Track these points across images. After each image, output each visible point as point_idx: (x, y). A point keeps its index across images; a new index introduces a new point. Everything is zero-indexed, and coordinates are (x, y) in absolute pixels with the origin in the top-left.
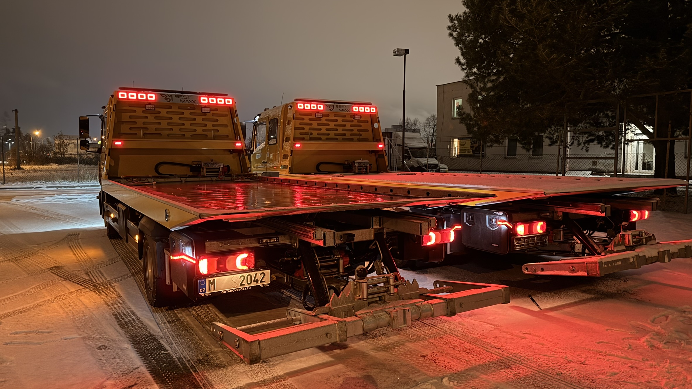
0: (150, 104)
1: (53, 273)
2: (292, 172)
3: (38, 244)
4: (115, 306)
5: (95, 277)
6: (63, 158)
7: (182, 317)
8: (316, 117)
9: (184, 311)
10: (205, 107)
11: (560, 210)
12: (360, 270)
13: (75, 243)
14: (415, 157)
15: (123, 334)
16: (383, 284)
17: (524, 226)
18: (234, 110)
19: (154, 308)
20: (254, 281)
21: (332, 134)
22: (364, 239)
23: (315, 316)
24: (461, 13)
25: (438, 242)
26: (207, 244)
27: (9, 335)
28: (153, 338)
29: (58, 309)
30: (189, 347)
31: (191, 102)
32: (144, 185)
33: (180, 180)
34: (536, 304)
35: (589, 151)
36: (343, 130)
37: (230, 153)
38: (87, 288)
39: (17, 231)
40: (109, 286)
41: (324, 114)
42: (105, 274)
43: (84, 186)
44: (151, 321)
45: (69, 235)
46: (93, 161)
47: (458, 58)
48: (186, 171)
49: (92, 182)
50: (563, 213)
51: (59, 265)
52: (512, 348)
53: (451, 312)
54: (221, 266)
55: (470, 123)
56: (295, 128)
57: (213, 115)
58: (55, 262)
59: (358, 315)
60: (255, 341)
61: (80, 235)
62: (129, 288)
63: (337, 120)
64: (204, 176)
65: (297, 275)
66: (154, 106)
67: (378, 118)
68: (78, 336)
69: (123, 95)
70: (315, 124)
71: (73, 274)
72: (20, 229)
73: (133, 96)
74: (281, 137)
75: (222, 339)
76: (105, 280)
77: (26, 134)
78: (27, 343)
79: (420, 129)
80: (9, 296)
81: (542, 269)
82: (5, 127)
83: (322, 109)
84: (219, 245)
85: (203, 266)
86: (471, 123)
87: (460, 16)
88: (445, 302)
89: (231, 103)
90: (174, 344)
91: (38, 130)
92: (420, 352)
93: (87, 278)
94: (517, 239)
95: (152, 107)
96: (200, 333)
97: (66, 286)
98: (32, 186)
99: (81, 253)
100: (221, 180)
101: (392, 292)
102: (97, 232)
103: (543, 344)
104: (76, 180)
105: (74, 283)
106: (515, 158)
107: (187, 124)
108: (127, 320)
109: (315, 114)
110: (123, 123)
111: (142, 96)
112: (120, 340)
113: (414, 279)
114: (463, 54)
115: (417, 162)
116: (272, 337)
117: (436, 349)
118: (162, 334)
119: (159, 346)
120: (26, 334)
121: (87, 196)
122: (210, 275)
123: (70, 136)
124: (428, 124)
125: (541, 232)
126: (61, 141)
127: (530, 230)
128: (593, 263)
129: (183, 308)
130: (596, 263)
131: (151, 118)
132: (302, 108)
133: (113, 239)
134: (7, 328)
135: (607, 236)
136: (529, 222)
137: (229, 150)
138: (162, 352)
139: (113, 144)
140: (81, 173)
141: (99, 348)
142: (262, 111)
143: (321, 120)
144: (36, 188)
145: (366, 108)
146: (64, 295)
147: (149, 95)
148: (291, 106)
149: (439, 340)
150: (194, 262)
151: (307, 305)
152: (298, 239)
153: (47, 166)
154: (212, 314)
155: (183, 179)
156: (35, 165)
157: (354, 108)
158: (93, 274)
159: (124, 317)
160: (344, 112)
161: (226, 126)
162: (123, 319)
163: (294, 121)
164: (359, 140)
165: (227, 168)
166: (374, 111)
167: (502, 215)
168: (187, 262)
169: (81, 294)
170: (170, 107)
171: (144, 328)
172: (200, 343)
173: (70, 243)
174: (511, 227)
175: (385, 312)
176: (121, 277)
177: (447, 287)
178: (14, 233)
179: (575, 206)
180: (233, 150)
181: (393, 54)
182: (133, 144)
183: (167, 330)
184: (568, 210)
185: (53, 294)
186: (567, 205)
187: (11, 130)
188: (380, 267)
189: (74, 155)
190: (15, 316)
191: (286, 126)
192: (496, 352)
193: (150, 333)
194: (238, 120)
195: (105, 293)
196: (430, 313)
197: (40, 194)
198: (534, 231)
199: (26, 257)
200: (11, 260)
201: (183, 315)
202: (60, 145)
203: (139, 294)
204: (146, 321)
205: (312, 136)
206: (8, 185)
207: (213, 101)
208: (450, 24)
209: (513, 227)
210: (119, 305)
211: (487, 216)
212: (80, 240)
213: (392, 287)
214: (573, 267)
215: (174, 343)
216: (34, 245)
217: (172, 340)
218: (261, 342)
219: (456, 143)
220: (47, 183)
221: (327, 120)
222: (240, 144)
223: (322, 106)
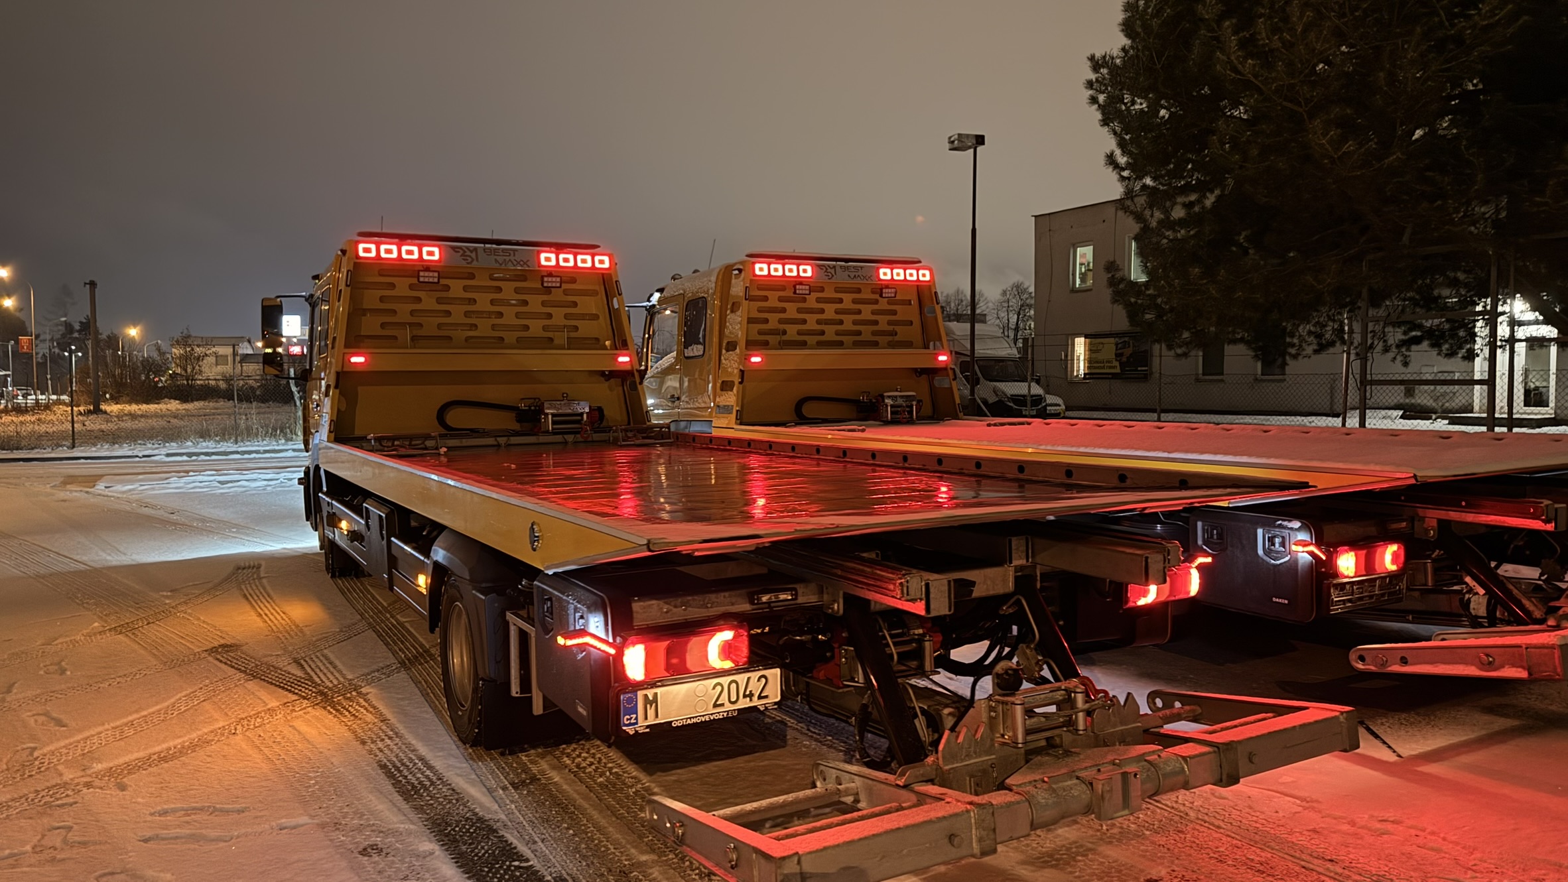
0: (427, 269)
1: (221, 661)
2: (741, 421)
3: (171, 591)
4: (380, 745)
5: (318, 672)
6: (192, 386)
7: (543, 773)
8: (795, 293)
9: (543, 756)
10: (550, 275)
11: (1432, 516)
12: (1006, 672)
13: (254, 588)
14: (991, 381)
15: (412, 815)
16: (1055, 706)
17: (1356, 555)
18: (614, 280)
19: (471, 750)
20: (745, 696)
21: (830, 332)
22: (992, 593)
23: (905, 787)
24: (1116, 52)
25: (1163, 598)
26: (637, 606)
27: (149, 818)
28: (483, 828)
29: (251, 752)
30: (577, 850)
31: (519, 263)
32: (421, 455)
33: (495, 443)
34: (1384, 743)
35: (1411, 364)
36: (855, 323)
37: (603, 379)
38: (304, 698)
39: (119, 558)
40: (354, 693)
41: (814, 287)
42: (337, 663)
43: (250, 452)
44: (472, 783)
45: (239, 568)
46: (258, 393)
47: (1112, 154)
48: (507, 421)
49: (265, 442)
50: (1440, 521)
51: (229, 641)
52: (1366, 861)
53: (1229, 776)
54: (674, 661)
55: (1136, 302)
56: (748, 318)
57: (566, 293)
58: (218, 633)
59: (1014, 788)
60: (789, 857)
61: (262, 568)
62: (402, 699)
63: (841, 301)
64: (547, 432)
65: (822, 675)
66: (436, 274)
67: (936, 293)
68: (310, 821)
69: (367, 250)
70: (792, 310)
71: (266, 664)
72: (125, 554)
73: (389, 251)
74: (716, 340)
75: (681, 841)
76: (341, 679)
77: (109, 332)
78: (193, 838)
79: (985, 315)
80: (130, 718)
81: (1404, 661)
82: (63, 319)
83: (809, 274)
84: (662, 608)
85: (635, 662)
86: (1139, 301)
87: (1113, 58)
88: (1215, 752)
89: (607, 265)
90: (540, 843)
91: (135, 326)
92: (1142, 871)
93: (299, 673)
94: (1336, 586)
95: (432, 277)
96: (595, 815)
97: (257, 693)
98: (136, 453)
99: (272, 611)
100: (585, 442)
101: (1081, 726)
102: (300, 560)
103: (1438, 851)
104: (230, 438)
105: (273, 687)
106: (1222, 381)
107: (509, 318)
108: (414, 780)
109: (795, 287)
110: (364, 312)
111: (410, 252)
112: (410, 833)
113: (1129, 694)
114: (1122, 144)
115: (995, 391)
116: (827, 844)
117: (1176, 862)
118: (503, 817)
119: (504, 848)
120: (189, 815)
121: (260, 476)
122: (649, 683)
123: (207, 338)
124: (1005, 304)
125: (1391, 567)
126: (188, 349)
127: (1368, 564)
128: (1543, 647)
129: (540, 750)
130: (1552, 647)
131: (429, 302)
132: (765, 273)
133: (339, 577)
134: (140, 800)
135: (1541, 575)
136: (1365, 544)
137: (602, 373)
138: (516, 863)
139: (345, 361)
140: (242, 423)
141: (364, 852)
142: (666, 281)
143: (804, 300)
144: (144, 456)
145: (908, 272)
146: (257, 715)
147: (425, 249)
148: (742, 268)
149: (1177, 838)
150: (612, 651)
151: (868, 756)
152: (841, 593)
153: (156, 406)
154: (610, 765)
155: (502, 440)
156: (130, 402)
157: (882, 271)
158: (311, 663)
159: (406, 773)
160: (858, 281)
161: (595, 317)
162: (406, 777)
163: (745, 303)
164: (892, 345)
165: (597, 413)
166: (928, 278)
167: (1298, 530)
168: (592, 649)
169: (294, 714)
170: (471, 276)
171: (457, 800)
172: (601, 842)
173: (243, 587)
174: (1324, 558)
175: (1078, 778)
176: (378, 671)
177: (1187, 708)
178: (114, 563)
179: (1472, 507)
180: (610, 371)
181: (948, 146)
182: (392, 361)
183: (513, 806)
184: (1454, 515)
185: (230, 714)
186: (1455, 505)
187: (77, 327)
188: (1033, 662)
189: (215, 380)
190: (153, 769)
191: (726, 316)
192: (1328, 869)
193: (476, 814)
194: (621, 303)
195: (350, 712)
196: (1181, 778)
197: (154, 470)
198: (1377, 567)
199: (151, 621)
200: (119, 629)
201: (541, 764)
202: (186, 359)
203: (430, 715)
204: (460, 783)
205: (785, 338)
206: (82, 451)
207: (567, 260)
208: (1093, 76)
209: (1327, 557)
210: (388, 742)
211: (1260, 532)
212: (264, 581)
213: (1081, 715)
214: (1487, 655)
215: (537, 839)
216: (165, 594)
217: (531, 831)
218: (803, 859)
219: (1080, 346)
220: (167, 444)
221: (818, 300)
222: (626, 359)
223: (809, 268)
